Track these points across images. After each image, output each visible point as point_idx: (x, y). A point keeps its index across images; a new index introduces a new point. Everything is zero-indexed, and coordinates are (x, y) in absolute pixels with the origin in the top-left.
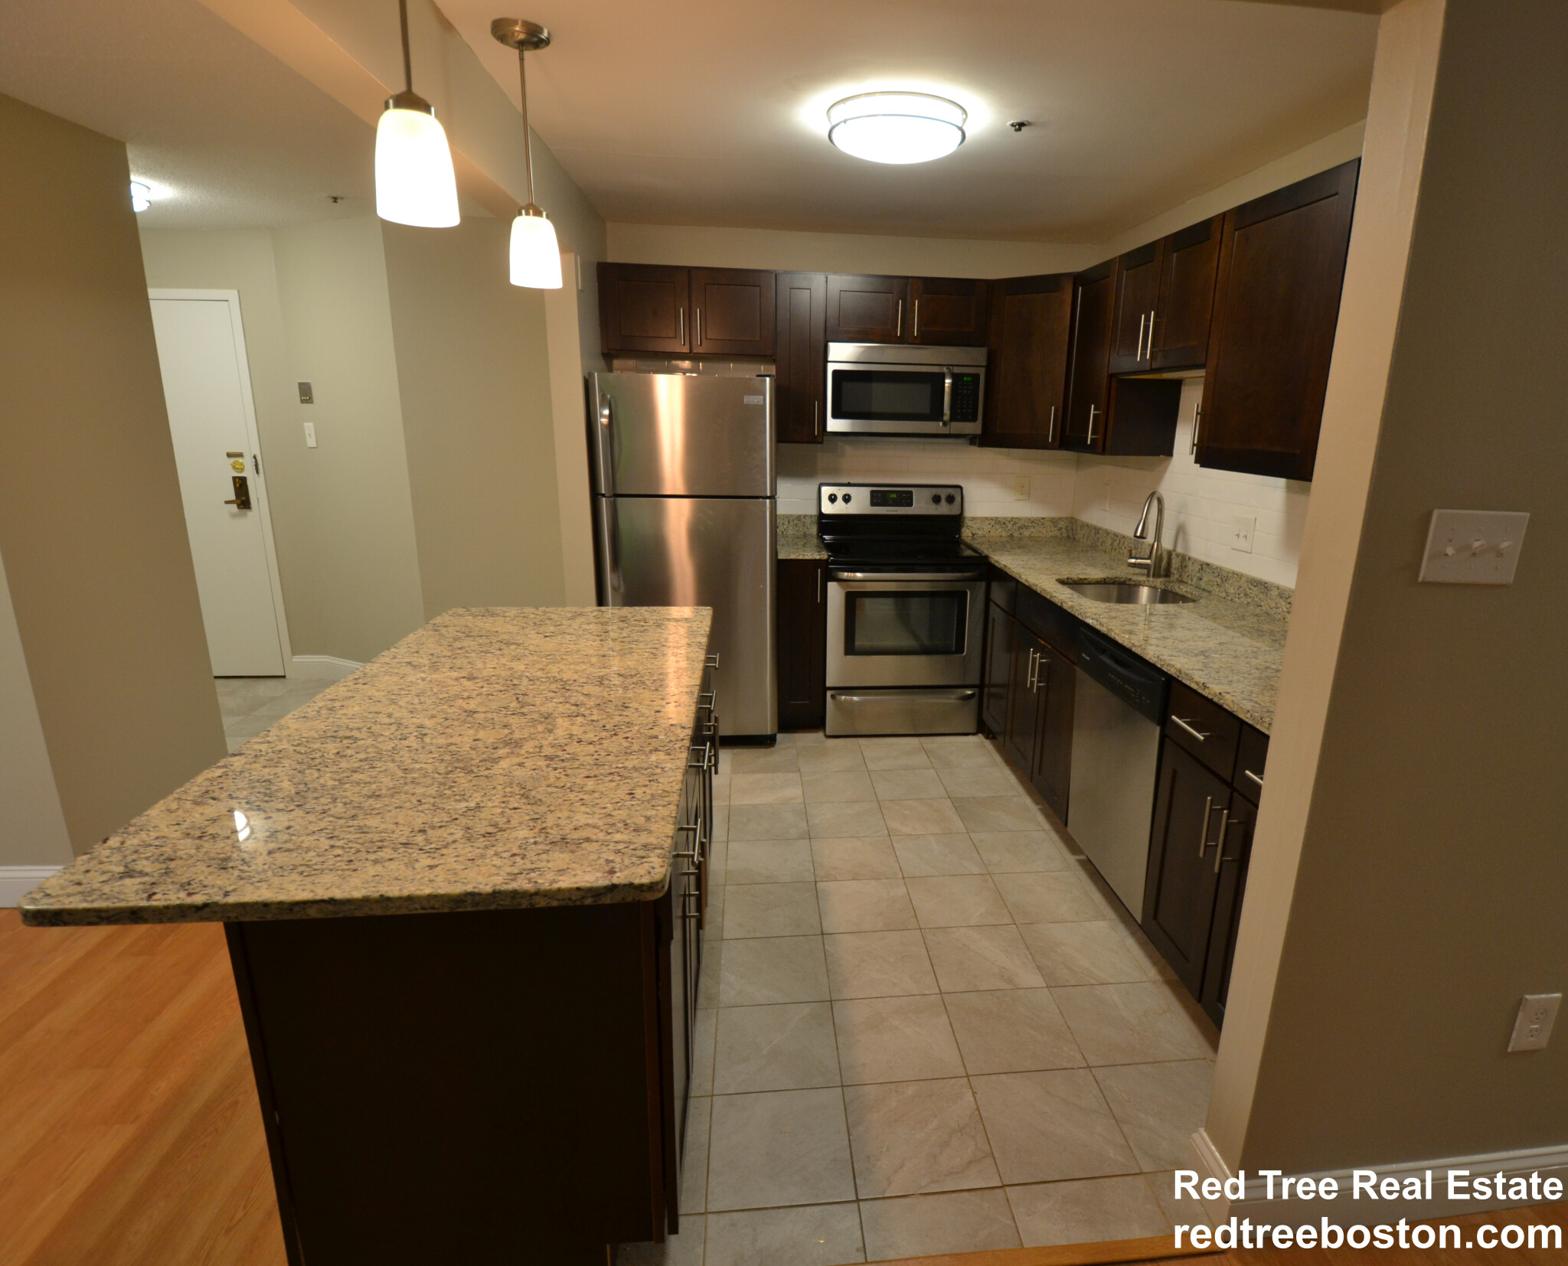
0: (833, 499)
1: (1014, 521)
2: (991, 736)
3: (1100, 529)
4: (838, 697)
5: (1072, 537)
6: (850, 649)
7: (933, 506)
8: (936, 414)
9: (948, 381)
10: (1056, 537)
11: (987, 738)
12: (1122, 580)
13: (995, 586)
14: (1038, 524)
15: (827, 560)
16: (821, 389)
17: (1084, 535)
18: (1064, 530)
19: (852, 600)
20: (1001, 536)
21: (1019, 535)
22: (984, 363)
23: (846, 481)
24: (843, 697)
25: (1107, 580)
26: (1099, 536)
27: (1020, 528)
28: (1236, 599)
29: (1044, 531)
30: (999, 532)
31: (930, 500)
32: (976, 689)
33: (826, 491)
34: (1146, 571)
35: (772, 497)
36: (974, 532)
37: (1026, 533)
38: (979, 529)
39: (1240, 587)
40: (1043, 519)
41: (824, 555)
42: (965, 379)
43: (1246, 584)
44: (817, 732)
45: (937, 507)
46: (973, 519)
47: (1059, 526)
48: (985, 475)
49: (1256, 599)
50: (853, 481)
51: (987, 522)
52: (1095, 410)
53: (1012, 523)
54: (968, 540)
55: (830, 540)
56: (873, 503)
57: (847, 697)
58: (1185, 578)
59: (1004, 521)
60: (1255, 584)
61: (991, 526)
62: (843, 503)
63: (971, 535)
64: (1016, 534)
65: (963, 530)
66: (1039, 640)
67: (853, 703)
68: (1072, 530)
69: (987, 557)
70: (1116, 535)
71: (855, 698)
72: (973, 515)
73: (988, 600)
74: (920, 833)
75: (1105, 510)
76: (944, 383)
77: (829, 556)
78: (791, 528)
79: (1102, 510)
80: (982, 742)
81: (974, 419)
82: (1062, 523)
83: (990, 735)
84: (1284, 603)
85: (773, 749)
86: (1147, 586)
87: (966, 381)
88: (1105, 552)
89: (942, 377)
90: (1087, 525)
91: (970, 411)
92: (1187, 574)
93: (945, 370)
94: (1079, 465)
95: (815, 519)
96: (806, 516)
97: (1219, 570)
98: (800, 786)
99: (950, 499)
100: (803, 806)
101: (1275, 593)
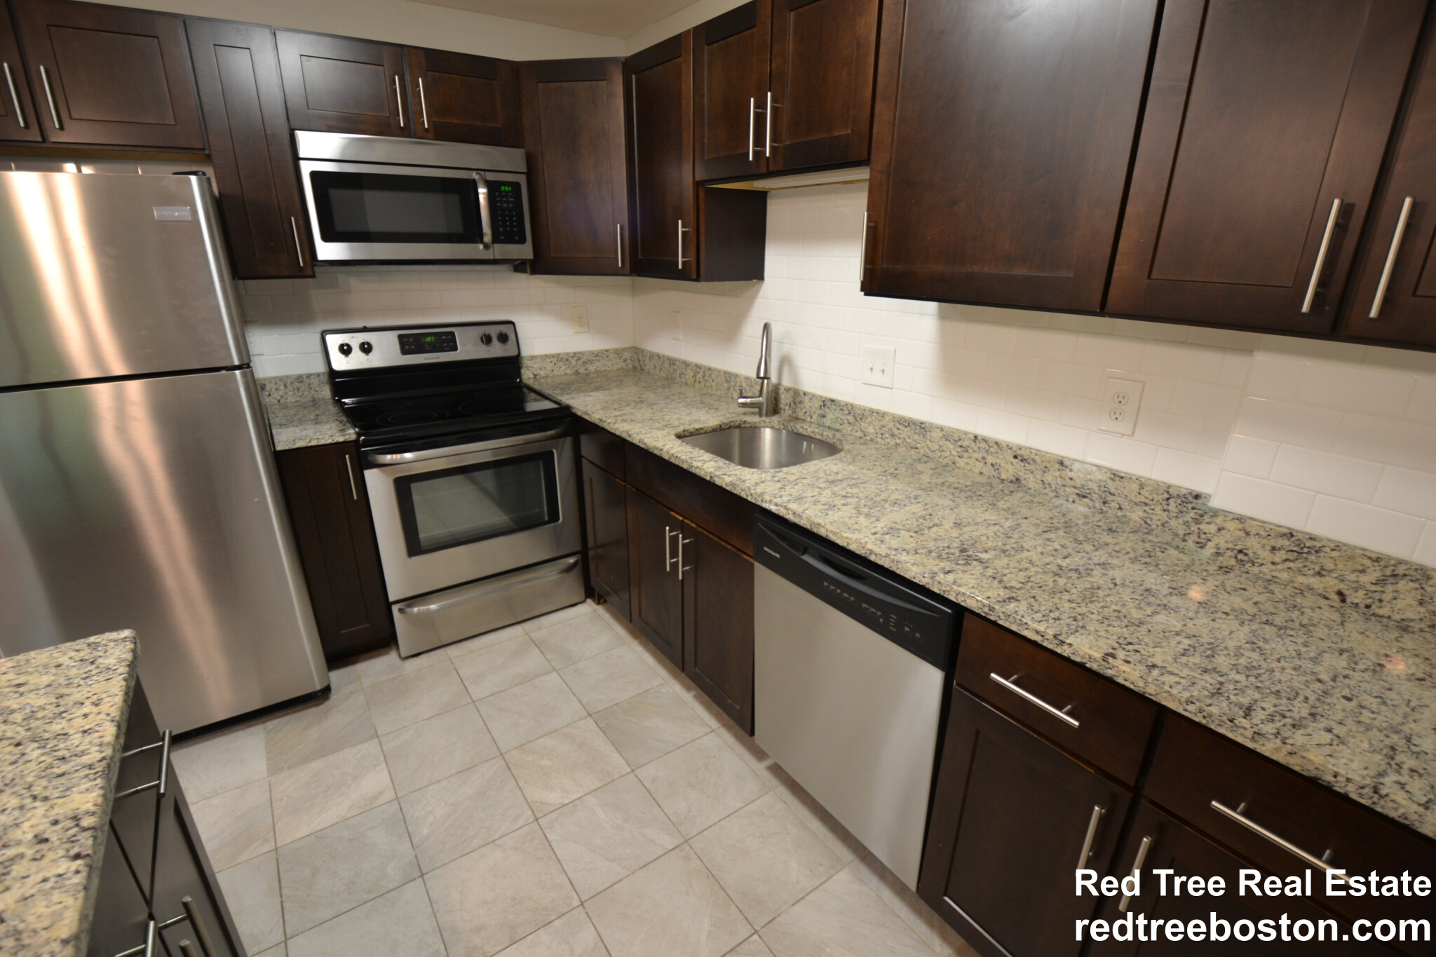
0: (345, 350)
1: (576, 355)
2: (602, 600)
3: (676, 360)
4: (408, 610)
5: (639, 368)
6: (415, 546)
7: (484, 347)
8: (471, 233)
9: (482, 191)
10: (622, 369)
11: (599, 603)
12: (737, 424)
13: (584, 440)
14: (602, 357)
15: (356, 441)
16: (297, 199)
17: (655, 366)
18: (629, 361)
19: (403, 487)
20: (566, 374)
21: (584, 371)
22: (525, 170)
23: (360, 325)
24: (416, 610)
25: (723, 426)
26: (675, 367)
27: (584, 363)
28: (879, 440)
29: (610, 364)
30: (562, 370)
31: (479, 340)
32: (578, 556)
33: (334, 341)
34: (757, 410)
35: (245, 366)
36: (535, 373)
37: (592, 368)
38: (541, 369)
39: (884, 426)
40: (607, 351)
41: (351, 434)
42: (503, 188)
43: (892, 423)
44: (387, 653)
45: (489, 348)
46: (532, 358)
47: (624, 357)
48: (540, 307)
49: (908, 440)
50: (370, 324)
51: (549, 360)
52: (683, 227)
53: (575, 359)
54: (531, 383)
55: (353, 403)
56: (405, 351)
57: (421, 608)
58: (801, 415)
59: (567, 357)
60: (906, 424)
61: (553, 364)
62: (363, 355)
63: (532, 376)
64: (582, 370)
65: (523, 371)
66: (672, 513)
67: (430, 613)
68: (639, 360)
69: (568, 408)
70: (698, 367)
71: (433, 607)
72: (532, 354)
73: (578, 458)
74: (576, 796)
75: (679, 340)
76: (477, 194)
77: (359, 435)
78: (291, 393)
79: (674, 339)
80: (595, 611)
81: (522, 240)
82: (626, 353)
83: (600, 599)
84: (952, 447)
85: (328, 703)
86: (768, 427)
87: (505, 191)
88: (686, 384)
89: (473, 186)
90: (658, 356)
91: (515, 229)
92: (804, 411)
93: (475, 176)
94: (634, 291)
95: (325, 378)
96: (311, 375)
97: (850, 408)
98: (383, 766)
99: (503, 338)
100: (395, 806)
101: (937, 434)
